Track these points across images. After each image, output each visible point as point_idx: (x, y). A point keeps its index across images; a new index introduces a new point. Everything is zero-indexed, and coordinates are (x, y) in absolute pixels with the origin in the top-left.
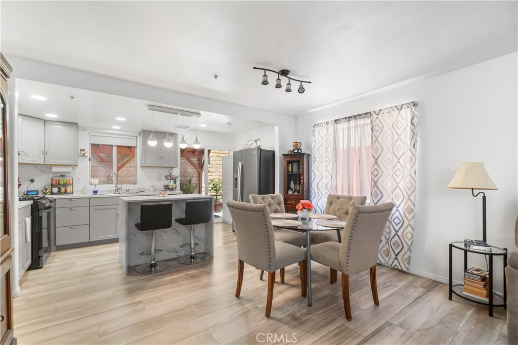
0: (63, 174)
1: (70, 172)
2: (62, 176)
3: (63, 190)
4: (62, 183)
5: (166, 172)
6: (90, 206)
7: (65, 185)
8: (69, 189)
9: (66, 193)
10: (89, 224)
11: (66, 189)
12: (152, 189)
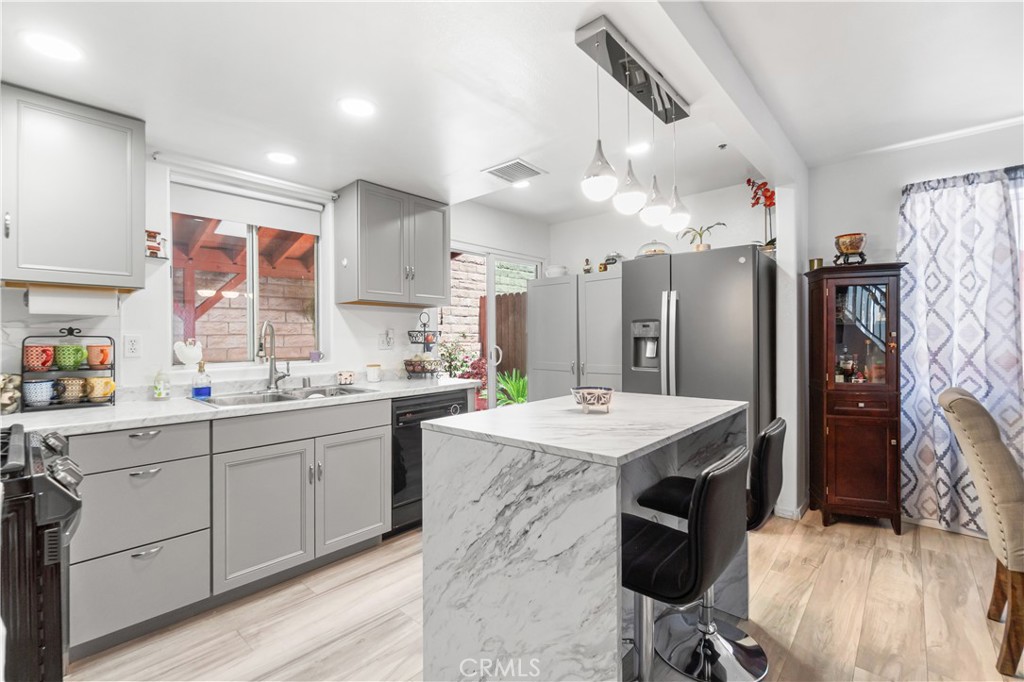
0: (74, 325)
1: (101, 318)
2: (71, 331)
3: (74, 389)
4: (68, 360)
5: (401, 320)
6: (212, 454)
7: (84, 369)
8: (99, 385)
9: (86, 401)
10: (211, 528)
11: (84, 387)
12: (373, 374)
